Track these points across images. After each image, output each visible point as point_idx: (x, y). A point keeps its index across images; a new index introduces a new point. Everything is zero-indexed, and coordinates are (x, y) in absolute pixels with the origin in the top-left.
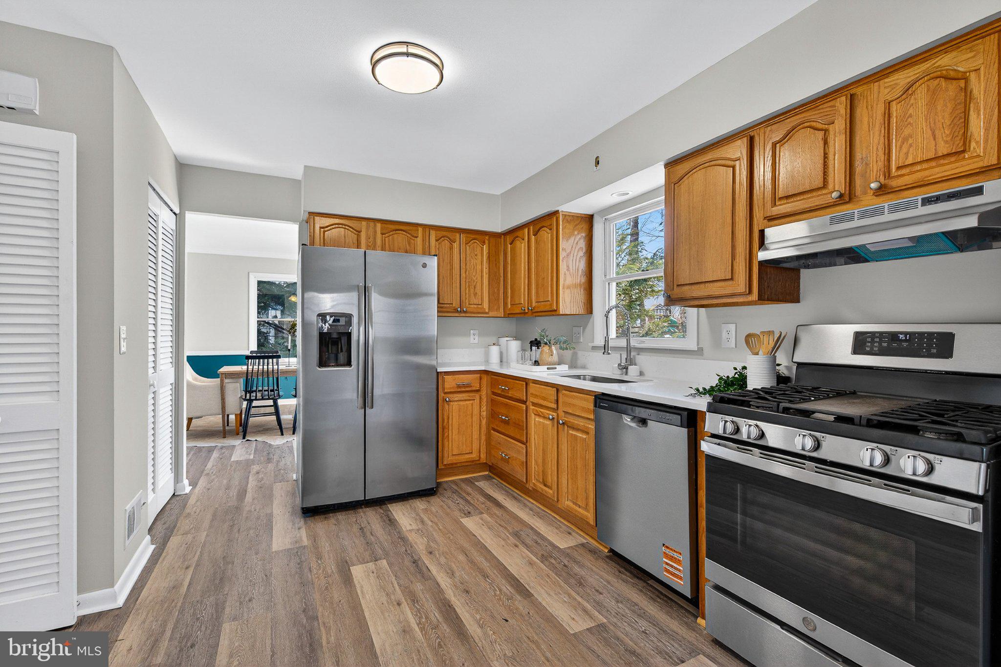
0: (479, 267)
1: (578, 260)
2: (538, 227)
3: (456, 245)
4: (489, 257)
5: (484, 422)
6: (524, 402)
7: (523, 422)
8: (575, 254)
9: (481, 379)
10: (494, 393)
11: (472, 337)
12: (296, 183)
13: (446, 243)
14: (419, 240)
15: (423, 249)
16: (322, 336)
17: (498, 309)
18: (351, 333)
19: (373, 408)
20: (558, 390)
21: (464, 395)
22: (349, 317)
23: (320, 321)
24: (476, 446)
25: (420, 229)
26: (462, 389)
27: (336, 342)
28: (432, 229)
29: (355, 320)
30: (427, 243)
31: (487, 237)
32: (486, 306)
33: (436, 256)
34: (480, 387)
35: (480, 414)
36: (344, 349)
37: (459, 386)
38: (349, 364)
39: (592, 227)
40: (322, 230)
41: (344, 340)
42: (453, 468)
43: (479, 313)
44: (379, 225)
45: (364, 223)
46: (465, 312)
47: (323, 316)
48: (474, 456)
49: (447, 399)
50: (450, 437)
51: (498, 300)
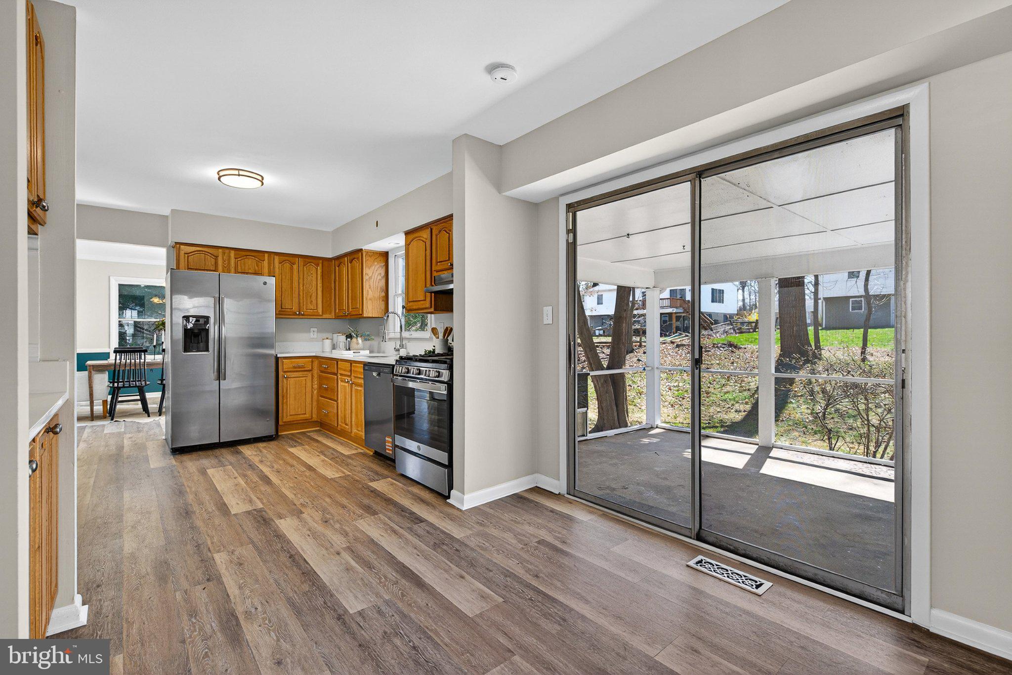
0: (314, 282)
1: (377, 282)
2: (352, 257)
3: (295, 267)
4: (322, 275)
5: (315, 392)
6: (336, 374)
7: (335, 387)
8: (376, 277)
9: (312, 362)
10: (322, 372)
11: (311, 334)
12: (165, 218)
13: (287, 265)
14: (266, 263)
15: (269, 270)
16: (186, 331)
17: (330, 313)
18: (208, 329)
19: (225, 379)
20: (351, 364)
21: (301, 373)
22: (207, 319)
23: (185, 321)
24: (308, 410)
25: (266, 255)
26: (298, 369)
27: (196, 335)
28: (277, 255)
29: (212, 321)
30: (272, 265)
31: (321, 261)
32: (320, 311)
33: (274, 276)
34: (312, 368)
35: (312, 386)
36: (204, 340)
37: (294, 367)
38: (207, 350)
39: (388, 259)
40: (186, 255)
41: (203, 334)
42: (291, 425)
43: (314, 316)
44: (233, 253)
45: (220, 250)
46: (303, 315)
47: (186, 318)
48: (308, 416)
49: (285, 376)
50: (288, 403)
51: (330, 307)
